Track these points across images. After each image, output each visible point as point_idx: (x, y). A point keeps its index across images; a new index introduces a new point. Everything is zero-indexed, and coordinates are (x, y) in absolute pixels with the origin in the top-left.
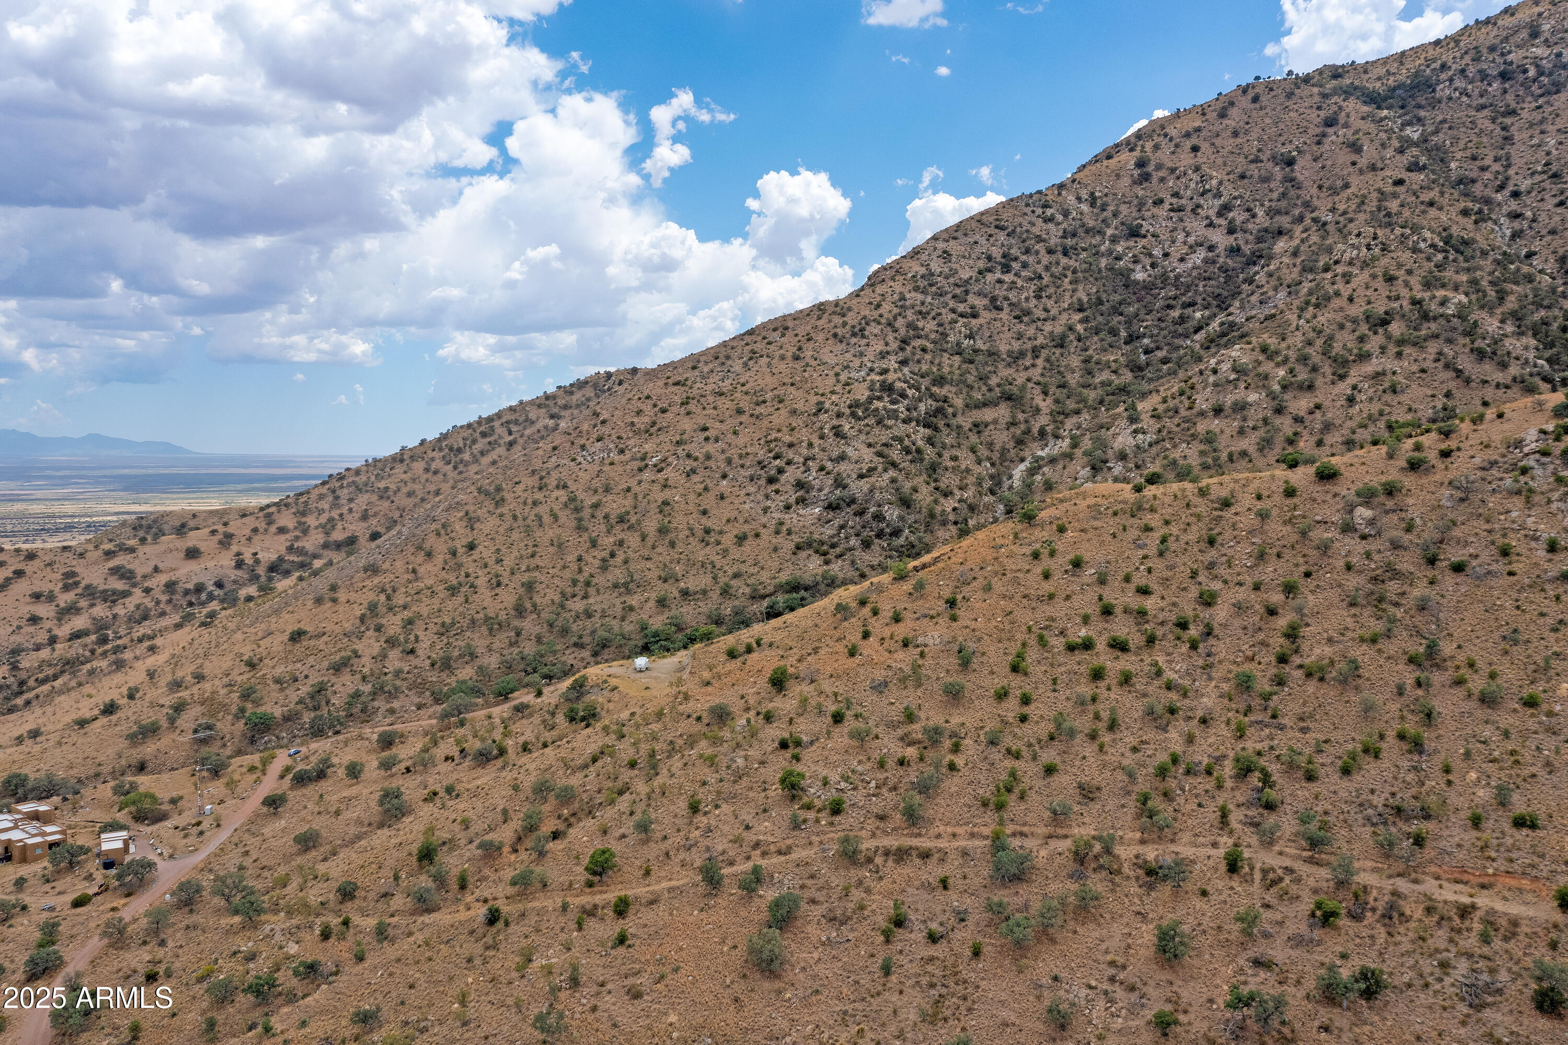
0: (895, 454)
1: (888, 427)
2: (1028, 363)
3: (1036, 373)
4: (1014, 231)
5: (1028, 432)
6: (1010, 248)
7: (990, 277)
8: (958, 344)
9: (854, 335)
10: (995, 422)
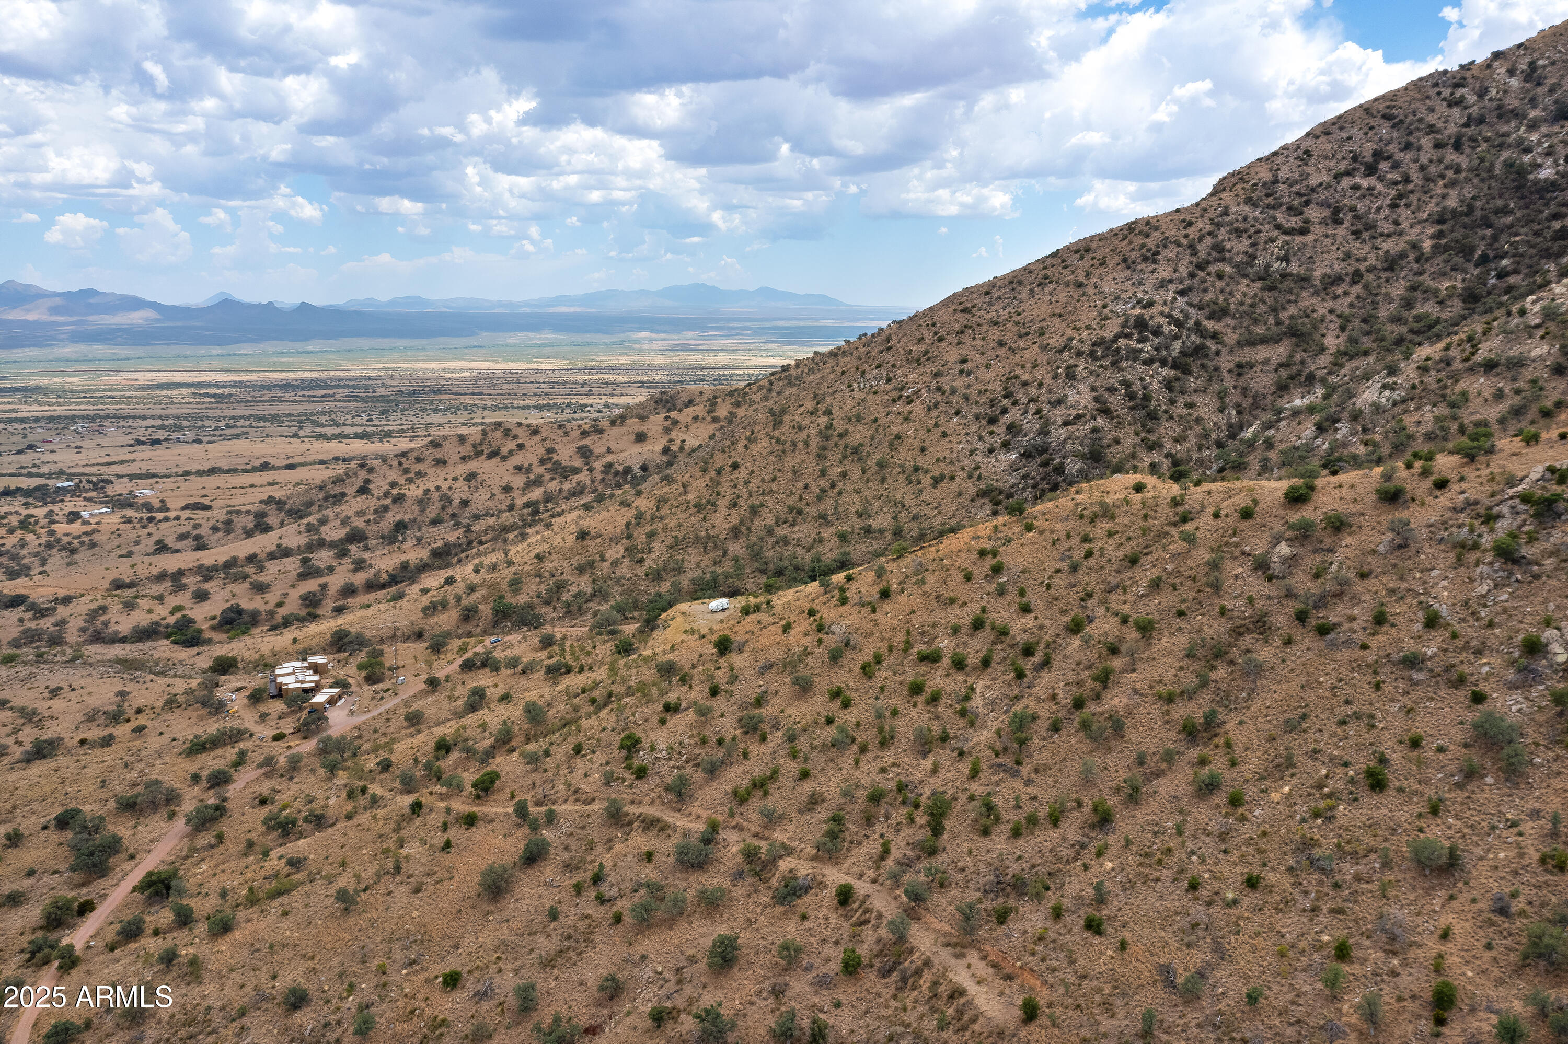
0: (1115, 401)
1: (1121, 370)
2: (1339, 291)
3: (1342, 305)
4: (1401, 122)
5: (1299, 374)
6: (1389, 143)
7: (1346, 182)
8: (1267, 267)
9: (1145, 259)
10: (1266, 362)
